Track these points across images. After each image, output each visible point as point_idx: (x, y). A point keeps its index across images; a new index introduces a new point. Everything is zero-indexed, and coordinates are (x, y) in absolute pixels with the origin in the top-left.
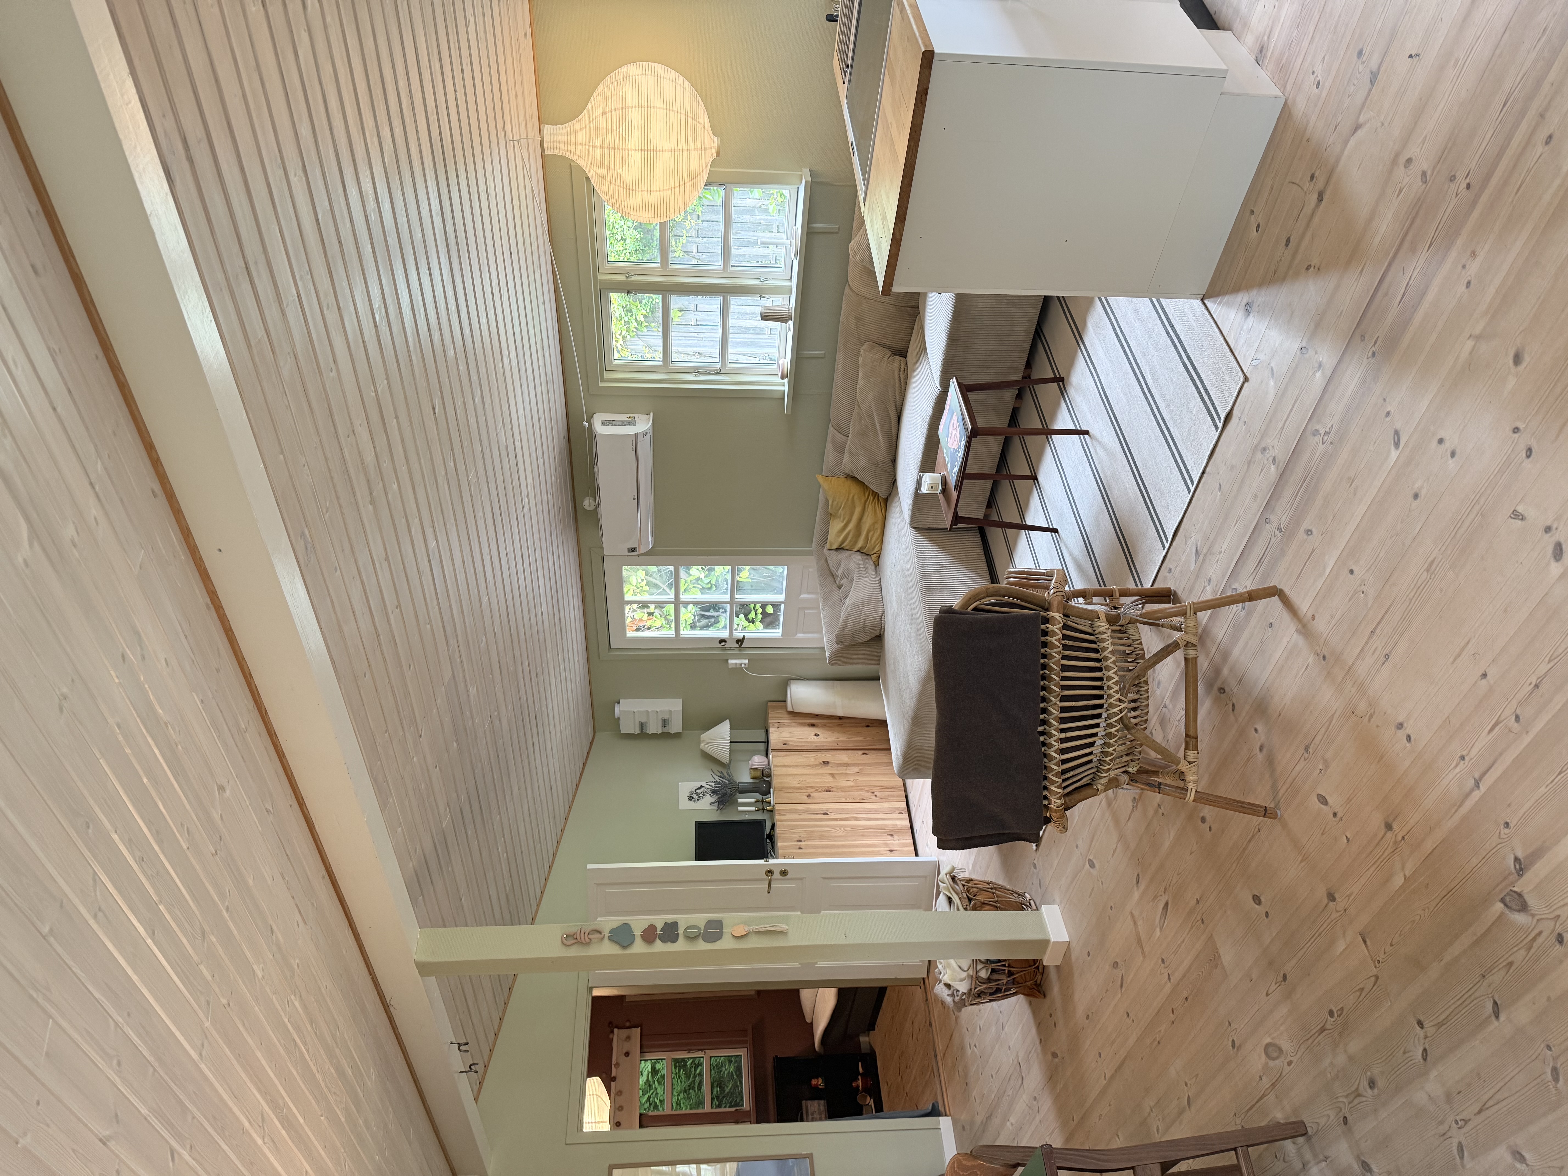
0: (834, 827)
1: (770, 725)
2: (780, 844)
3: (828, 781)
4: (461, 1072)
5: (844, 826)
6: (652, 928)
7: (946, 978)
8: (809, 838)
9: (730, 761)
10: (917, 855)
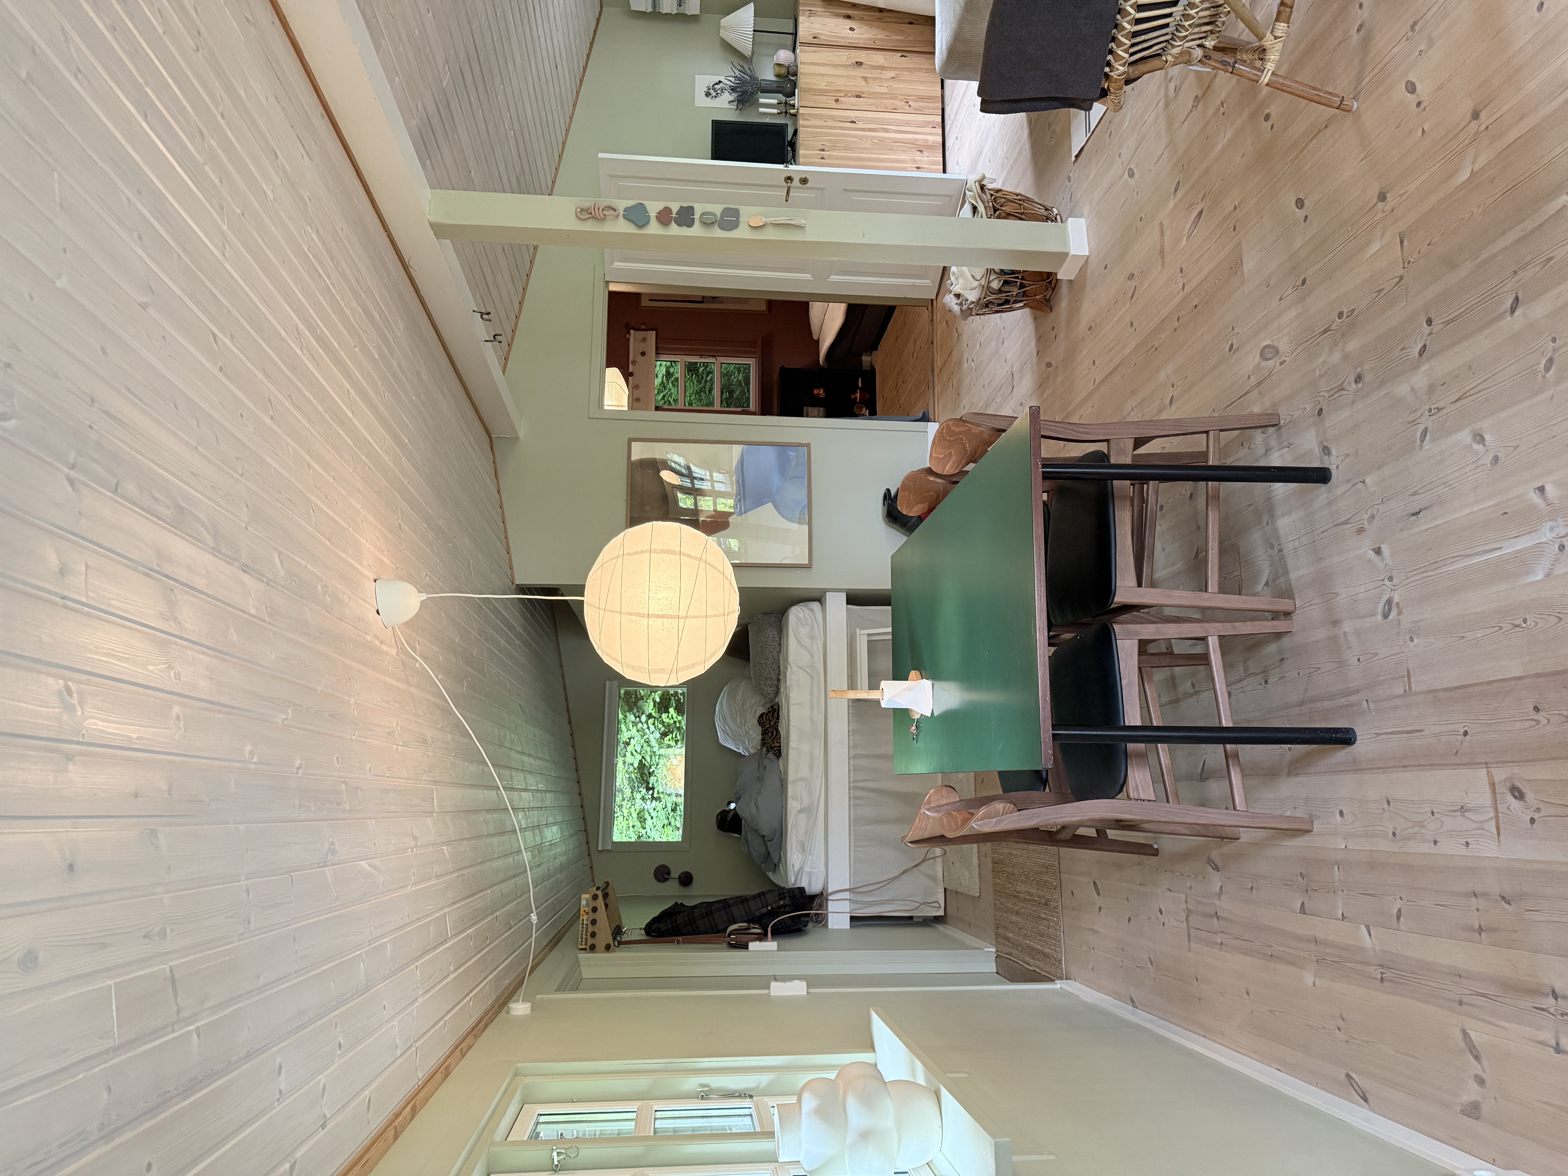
0: (860, 138)
1: (801, 13)
2: (801, 152)
3: (860, 85)
4: (485, 341)
5: (872, 137)
6: (667, 210)
7: (957, 289)
8: (834, 148)
9: (753, 53)
10: (944, 171)
